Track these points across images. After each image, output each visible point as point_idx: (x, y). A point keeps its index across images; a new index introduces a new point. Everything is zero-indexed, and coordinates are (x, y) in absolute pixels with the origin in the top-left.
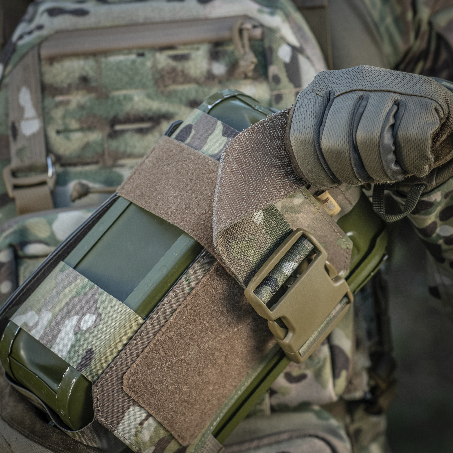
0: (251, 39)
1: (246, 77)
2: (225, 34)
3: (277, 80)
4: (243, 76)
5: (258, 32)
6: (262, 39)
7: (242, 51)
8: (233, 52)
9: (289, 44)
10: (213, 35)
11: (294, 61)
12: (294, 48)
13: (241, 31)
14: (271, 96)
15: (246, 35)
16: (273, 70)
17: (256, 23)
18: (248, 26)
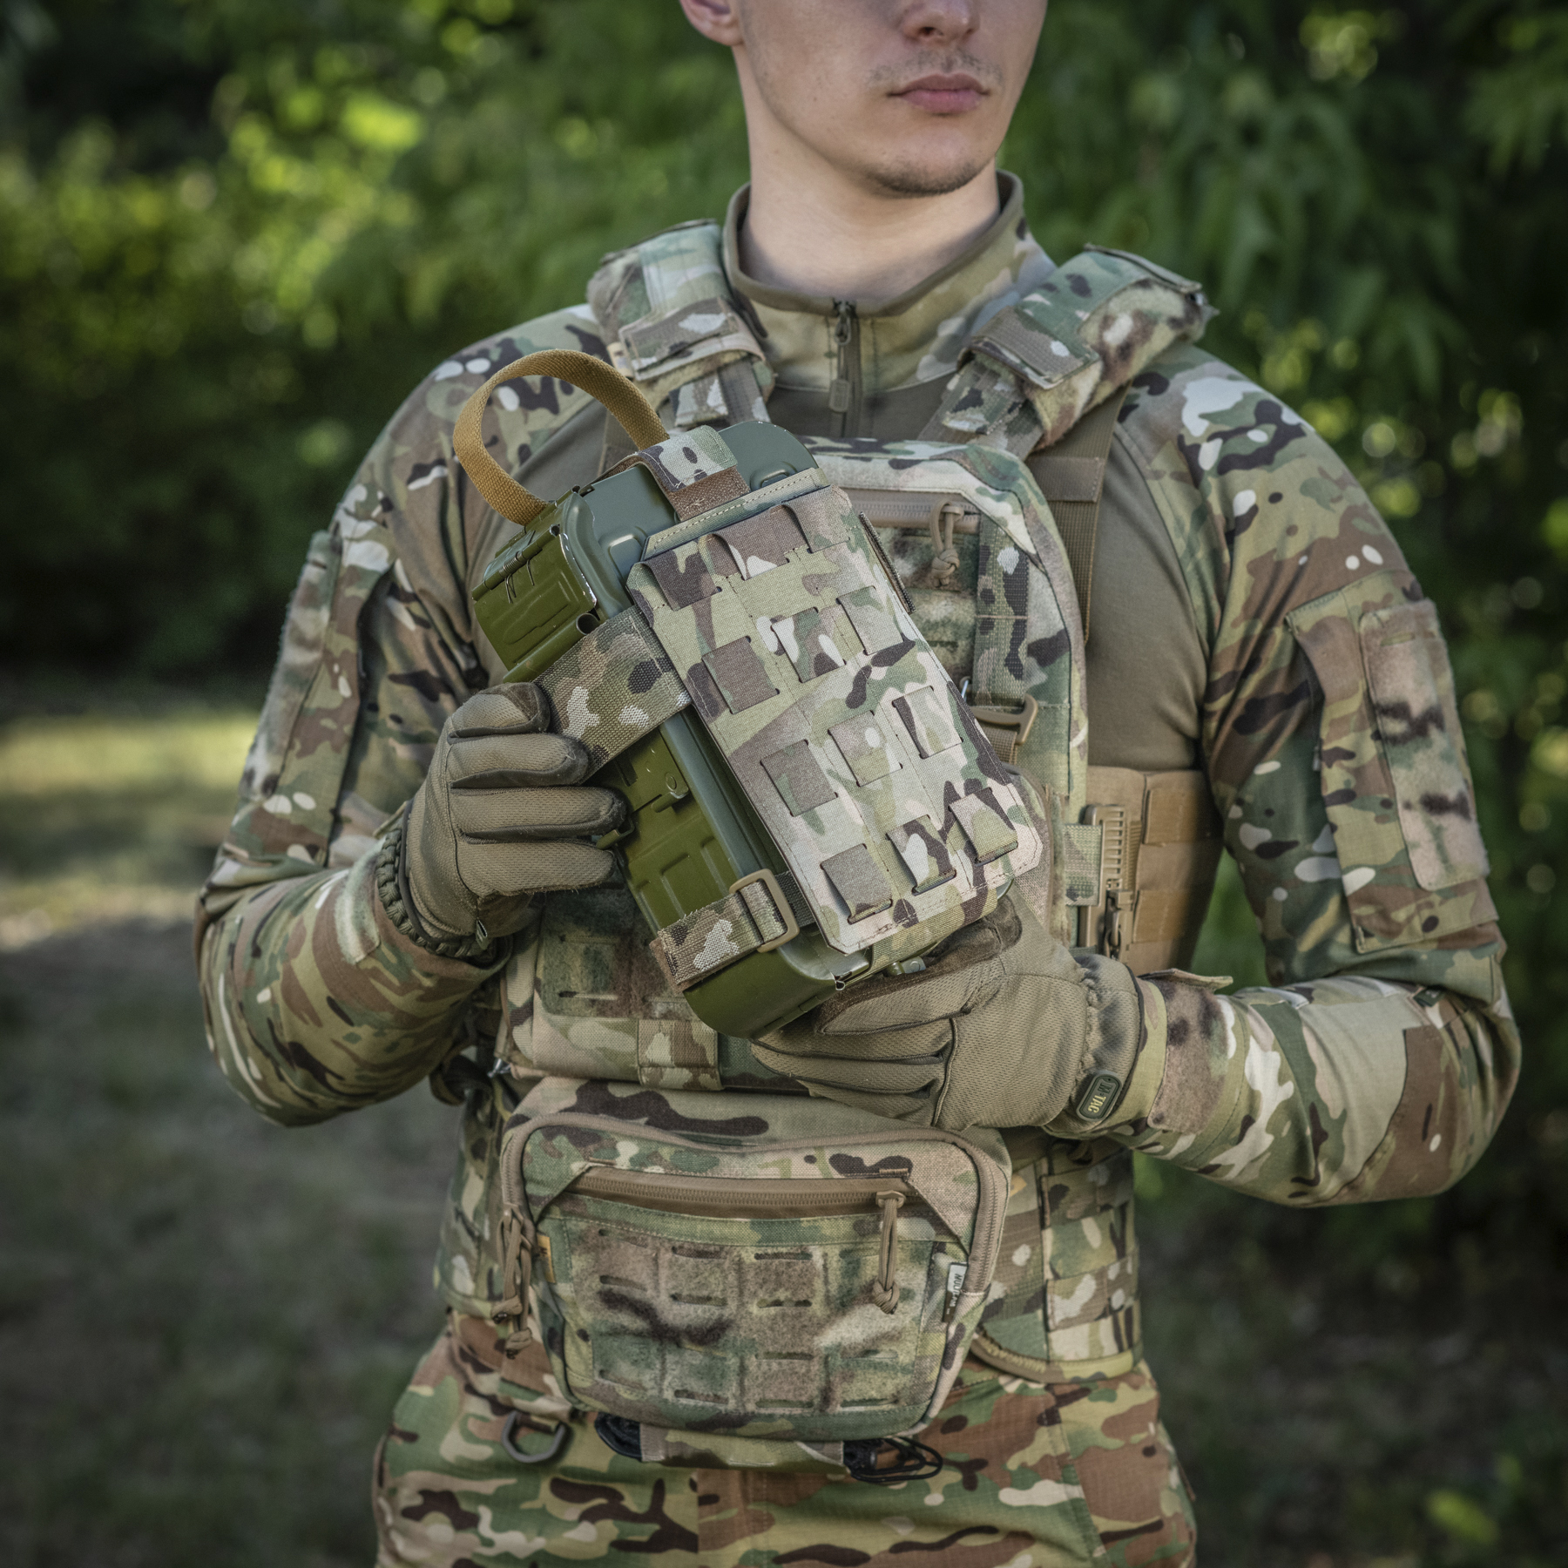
0: (956, 531)
1: (940, 586)
2: (920, 517)
3: (988, 597)
4: (936, 583)
5: (972, 522)
6: (977, 535)
7: (941, 546)
8: (928, 547)
9: (1016, 547)
10: (903, 517)
11: (1021, 571)
12: (1023, 554)
13: (944, 515)
14: (976, 619)
15: (951, 522)
16: (985, 581)
17: (972, 509)
18: (958, 510)
